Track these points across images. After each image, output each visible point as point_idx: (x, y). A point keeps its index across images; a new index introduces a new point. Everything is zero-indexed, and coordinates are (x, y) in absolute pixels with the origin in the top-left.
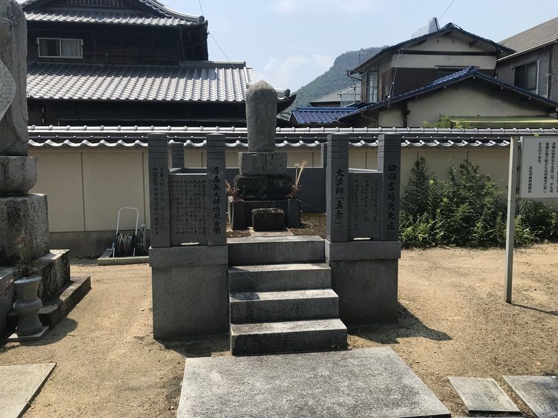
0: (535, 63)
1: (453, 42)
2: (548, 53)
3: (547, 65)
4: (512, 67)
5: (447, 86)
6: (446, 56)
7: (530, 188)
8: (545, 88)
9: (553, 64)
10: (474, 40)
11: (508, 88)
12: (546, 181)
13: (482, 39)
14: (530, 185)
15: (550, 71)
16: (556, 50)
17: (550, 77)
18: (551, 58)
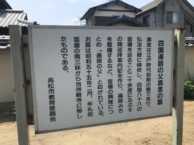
0: (150, 15)
1: (119, 6)
2: (154, 11)
3: (154, 16)
4: (142, 17)
5: (114, 23)
6: (116, 12)
7: (53, 113)
8: (153, 25)
9: (156, 15)
10: (127, 6)
11: (138, 24)
12: (79, 100)
13: (130, 5)
14: (52, 108)
15: (155, 18)
16: (157, 10)
17: (155, 21)
18: (155, 13)
